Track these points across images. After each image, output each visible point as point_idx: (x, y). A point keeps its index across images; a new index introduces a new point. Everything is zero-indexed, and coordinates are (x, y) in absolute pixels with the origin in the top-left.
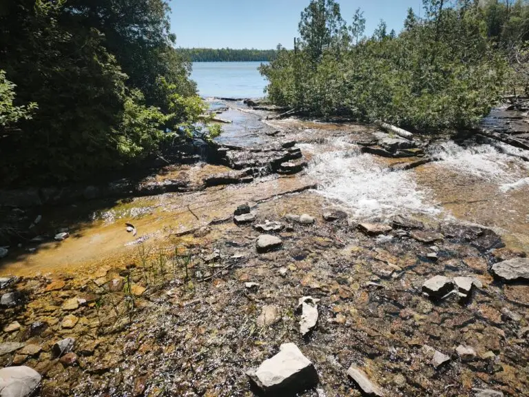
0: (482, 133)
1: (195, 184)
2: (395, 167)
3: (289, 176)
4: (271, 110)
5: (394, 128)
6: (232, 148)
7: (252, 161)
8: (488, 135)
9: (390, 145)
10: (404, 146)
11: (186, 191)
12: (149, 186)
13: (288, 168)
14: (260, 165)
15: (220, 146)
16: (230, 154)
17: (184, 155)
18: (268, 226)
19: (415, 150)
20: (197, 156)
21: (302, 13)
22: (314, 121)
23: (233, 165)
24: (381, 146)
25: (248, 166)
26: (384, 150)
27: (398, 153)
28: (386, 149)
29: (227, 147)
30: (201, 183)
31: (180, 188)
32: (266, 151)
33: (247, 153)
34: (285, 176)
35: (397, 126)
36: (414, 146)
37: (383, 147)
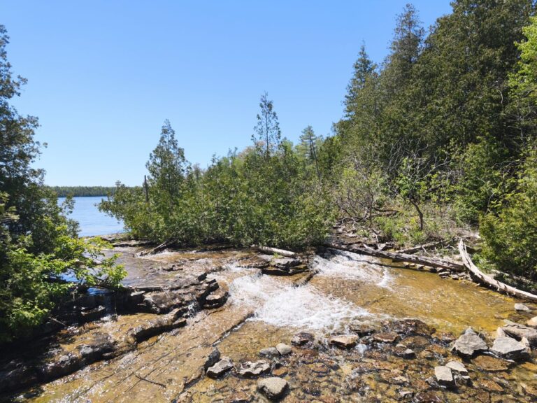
0: (332, 247)
1: (125, 344)
2: (298, 283)
3: (219, 309)
4: (134, 246)
5: (275, 250)
6: (148, 290)
7: (177, 301)
8: (337, 248)
9: (284, 265)
10: (293, 264)
11: (115, 356)
12: (63, 362)
13: (215, 301)
14: (188, 303)
15: (133, 291)
16: (149, 297)
17: (83, 311)
18: (255, 368)
19: (302, 266)
20: (101, 308)
21: (151, 154)
22: (193, 252)
23: (158, 310)
24: (275, 266)
25: (175, 306)
26: (279, 269)
27: (291, 270)
28: (281, 268)
29: (141, 290)
30: (131, 340)
31: (107, 354)
32: (186, 287)
33: (168, 292)
34: (215, 310)
35: (277, 248)
36: (299, 263)
37: (277, 267)
